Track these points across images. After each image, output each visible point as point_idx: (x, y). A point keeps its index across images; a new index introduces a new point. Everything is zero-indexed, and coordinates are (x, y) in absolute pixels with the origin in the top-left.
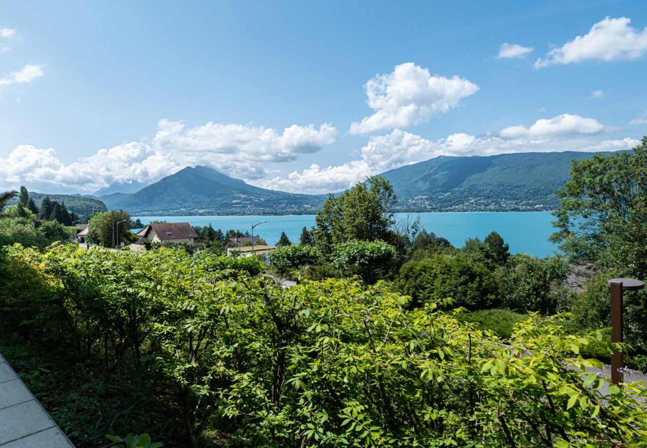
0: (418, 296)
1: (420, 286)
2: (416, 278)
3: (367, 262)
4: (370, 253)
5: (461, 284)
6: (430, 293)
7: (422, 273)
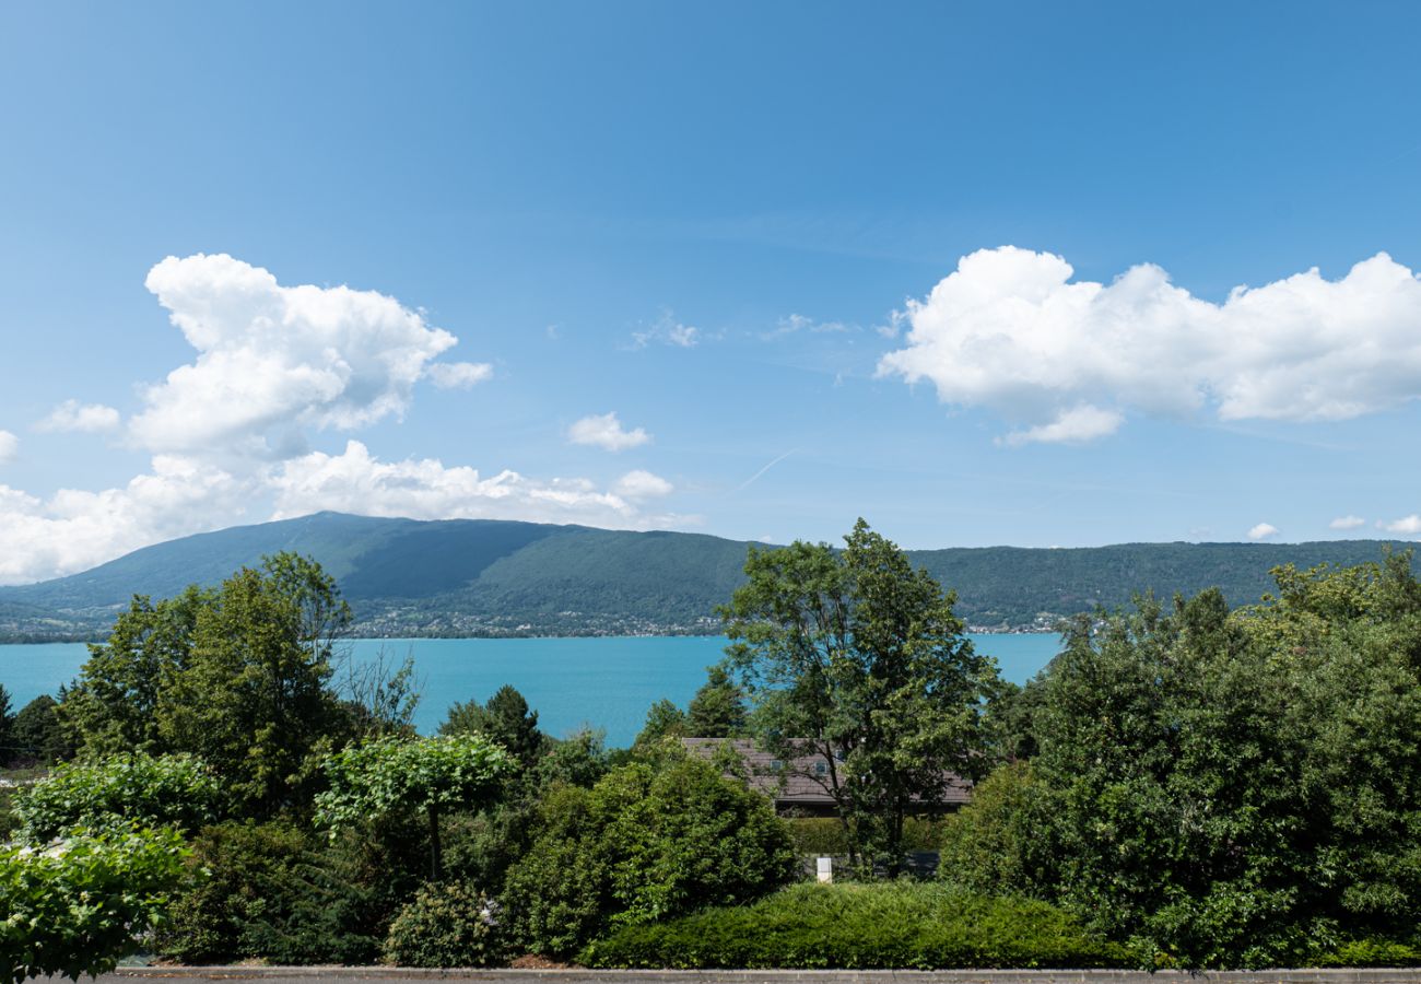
0: (614, 880)
1: (613, 851)
2: (600, 830)
3: (458, 799)
4: (464, 773)
5: (723, 834)
6: (641, 867)
7: (614, 815)
